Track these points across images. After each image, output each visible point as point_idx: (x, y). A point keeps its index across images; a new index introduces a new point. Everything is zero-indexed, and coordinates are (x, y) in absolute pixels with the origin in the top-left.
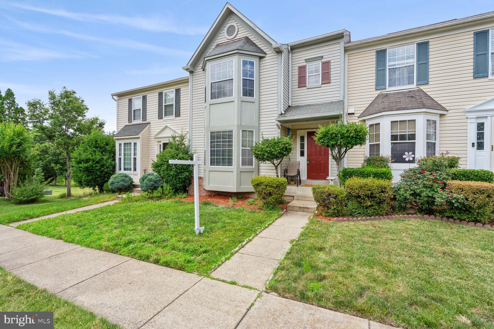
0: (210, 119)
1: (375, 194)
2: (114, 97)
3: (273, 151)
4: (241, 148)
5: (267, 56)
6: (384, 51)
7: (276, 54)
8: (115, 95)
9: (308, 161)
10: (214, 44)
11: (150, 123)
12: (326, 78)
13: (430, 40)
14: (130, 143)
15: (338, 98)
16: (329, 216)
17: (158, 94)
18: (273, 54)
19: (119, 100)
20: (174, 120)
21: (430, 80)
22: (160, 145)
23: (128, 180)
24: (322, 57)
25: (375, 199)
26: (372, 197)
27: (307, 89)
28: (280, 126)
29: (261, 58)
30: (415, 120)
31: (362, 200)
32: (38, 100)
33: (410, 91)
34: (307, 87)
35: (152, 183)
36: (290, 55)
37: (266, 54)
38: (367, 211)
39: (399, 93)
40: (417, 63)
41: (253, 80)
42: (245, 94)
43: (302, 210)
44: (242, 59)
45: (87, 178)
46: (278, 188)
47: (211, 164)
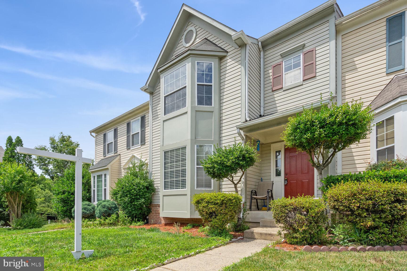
0: (163, 137)
1: (382, 204)
2: (92, 134)
3: (225, 161)
4: (196, 166)
5: (229, 54)
6: (402, 15)
7: (239, 49)
8: (93, 132)
9: (286, 182)
11: (120, 154)
12: (310, 72)
14: (102, 175)
15: (327, 94)
16: (297, 243)
17: (126, 125)
18: (236, 50)
19: (97, 136)
20: (140, 149)
23: (91, 208)
24: (303, 46)
25: (382, 214)
26: (375, 212)
27: (284, 91)
28: (244, 137)
29: (222, 58)
31: (356, 218)
32: (44, 147)
34: (284, 89)
35: (105, 209)
36: (262, 53)
37: (227, 52)
38: (367, 237)
41: (211, 85)
42: (200, 102)
43: (263, 237)
44: (196, 62)
45: (62, 208)
46: (224, 205)
47: (164, 188)
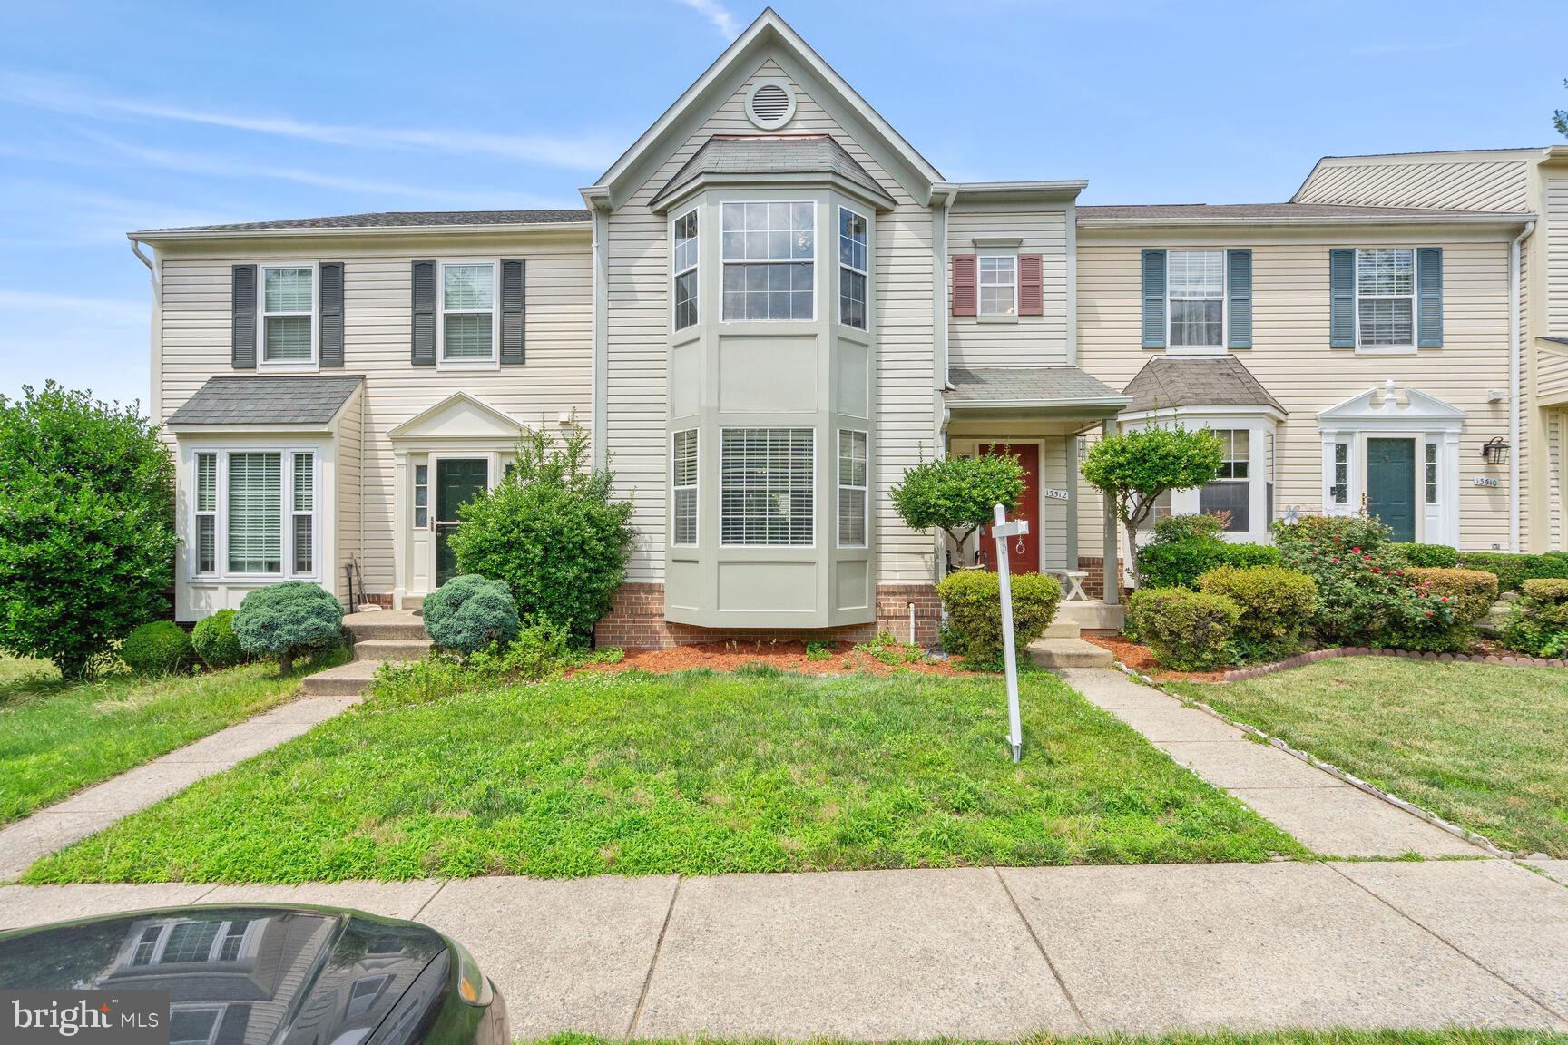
0: (719, 384)
4: (839, 487)
6: (1160, 255)
7: (927, 210)
8: (147, 241)
10: (701, 132)
11: (363, 377)
12: (1031, 299)
13: (1254, 249)
14: (275, 457)
15: (1063, 359)
17: (409, 267)
18: (918, 209)
19: (166, 264)
20: (498, 374)
21: (1255, 340)
22: (421, 471)
24: (1018, 242)
27: (978, 323)
28: (946, 426)
29: (881, 211)
30: (1247, 432)
33: (1218, 361)
34: (979, 320)
37: (895, 203)
39: (1196, 364)
40: (1229, 298)
41: (864, 277)
42: (848, 317)
44: (839, 206)
47: (723, 538)
